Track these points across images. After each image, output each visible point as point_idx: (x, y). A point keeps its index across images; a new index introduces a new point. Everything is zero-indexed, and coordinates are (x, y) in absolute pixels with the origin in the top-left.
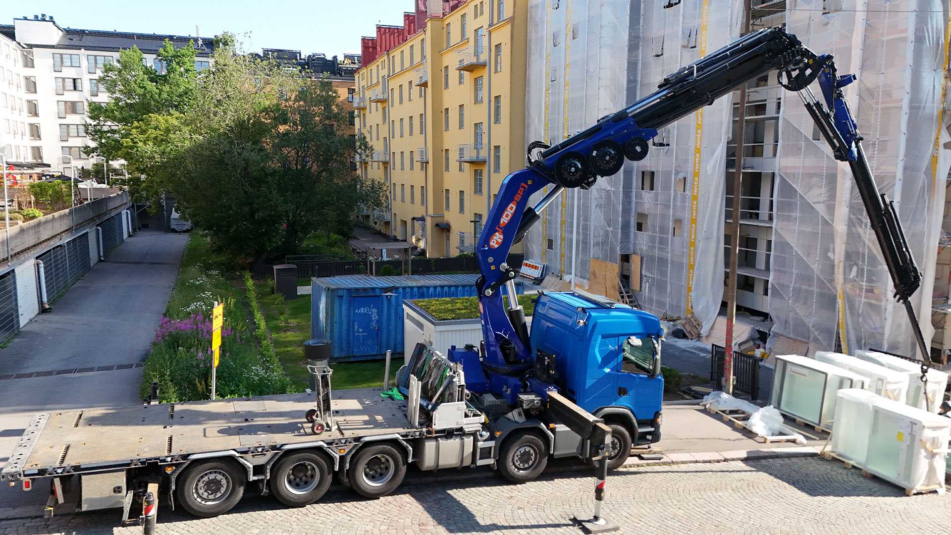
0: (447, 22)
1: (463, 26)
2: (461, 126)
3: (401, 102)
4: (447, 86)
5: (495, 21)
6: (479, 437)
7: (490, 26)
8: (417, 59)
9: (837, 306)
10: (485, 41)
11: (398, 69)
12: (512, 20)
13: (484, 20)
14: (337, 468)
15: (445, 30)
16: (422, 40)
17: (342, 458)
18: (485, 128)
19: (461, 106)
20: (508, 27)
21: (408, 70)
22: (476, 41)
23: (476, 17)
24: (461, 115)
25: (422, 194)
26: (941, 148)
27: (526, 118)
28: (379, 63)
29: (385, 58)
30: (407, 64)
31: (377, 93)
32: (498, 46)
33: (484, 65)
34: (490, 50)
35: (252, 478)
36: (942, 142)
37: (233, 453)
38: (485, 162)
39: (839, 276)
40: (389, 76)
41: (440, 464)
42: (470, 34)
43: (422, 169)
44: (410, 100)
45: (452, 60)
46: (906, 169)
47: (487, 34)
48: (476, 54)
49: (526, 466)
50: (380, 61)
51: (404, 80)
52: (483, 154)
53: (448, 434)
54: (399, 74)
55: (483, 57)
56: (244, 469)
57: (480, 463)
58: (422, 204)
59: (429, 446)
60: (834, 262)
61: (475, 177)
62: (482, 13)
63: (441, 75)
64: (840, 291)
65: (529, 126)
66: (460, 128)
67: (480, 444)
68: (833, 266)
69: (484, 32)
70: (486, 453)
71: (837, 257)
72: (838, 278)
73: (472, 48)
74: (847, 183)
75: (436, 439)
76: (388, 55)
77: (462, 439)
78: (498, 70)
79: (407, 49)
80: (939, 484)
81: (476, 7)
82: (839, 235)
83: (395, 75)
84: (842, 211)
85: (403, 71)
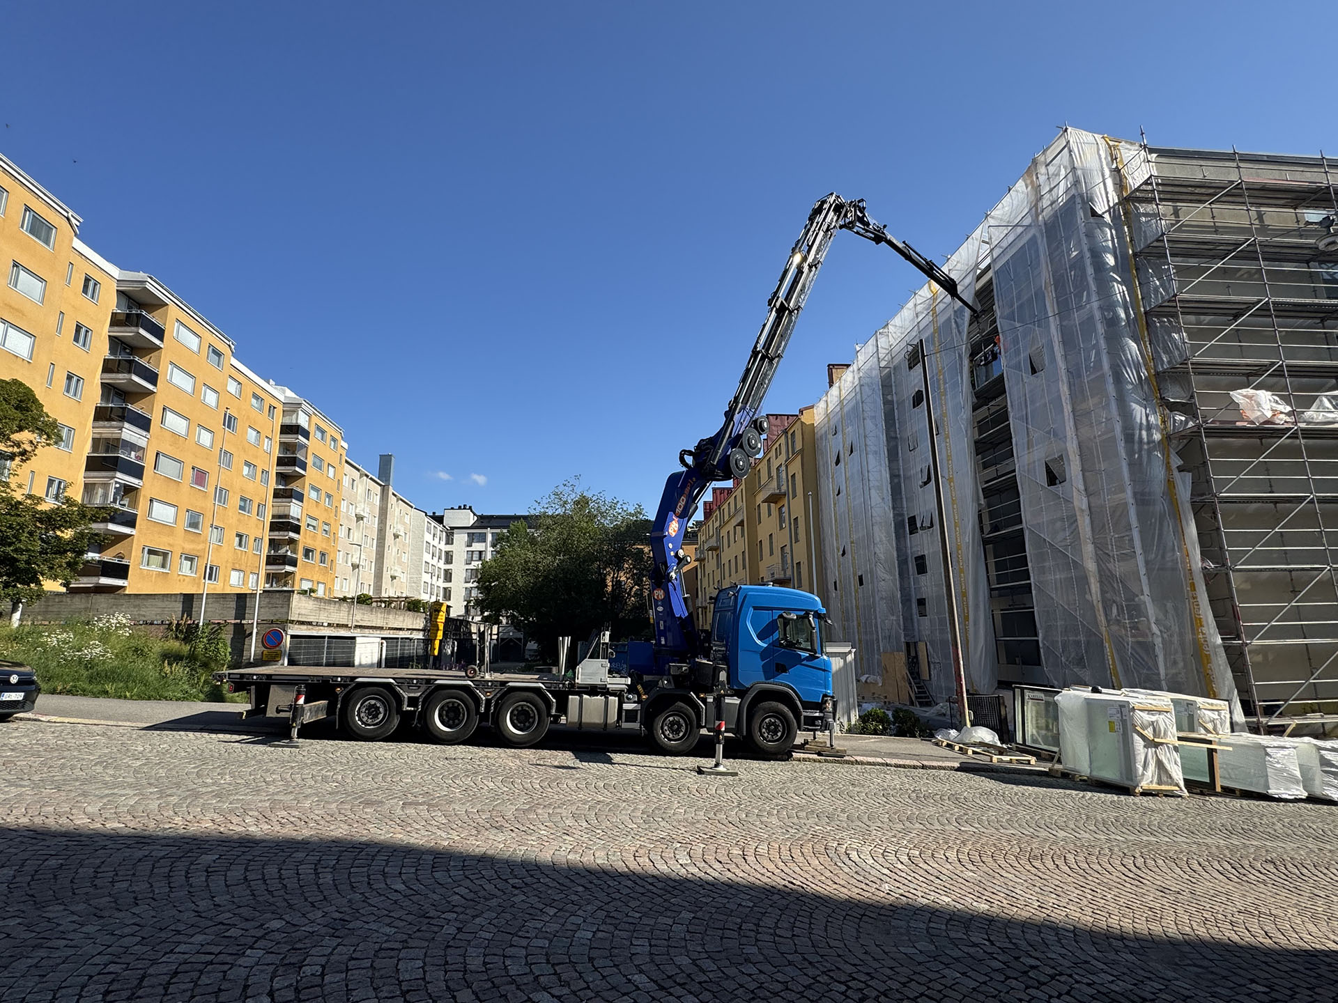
0: (758, 468)
1: (769, 469)
2: (771, 553)
3: (729, 545)
4: (760, 522)
5: (790, 456)
6: (626, 700)
7: (786, 461)
8: (739, 505)
9: (1105, 652)
10: (784, 475)
11: (726, 518)
12: (802, 451)
13: (782, 458)
14: (482, 710)
15: (757, 476)
16: (742, 489)
17: (488, 702)
18: (788, 549)
19: (771, 535)
20: (800, 458)
21: (733, 516)
22: (778, 476)
23: (776, 457)
24: (771, 543)
26: (1176, 473)
28: (714, 518)
29: (718, 512)
30: (732, 512)
31: (713, 542)
32: (793, 476)
33: (785, 494)
34: (788, 481)
35: (406, 708)
36: (1174, 466)
37: (392, 681)
38: (790, 580)
39: (1100, 618)
40: (720, 527)
41: (583, 721)
42: (774, 473)
44: (735, 542)
45: (762, 498)
46: (1135, 494)
47: (785, 469)
48: (779, 488)
49: (677, 737)
50: (714, 515)
51: (730, 527)
52: (788, 573)
53: (593, 690)
54: (727, 522)
55: (784, 489)
56: (399, 699)
57: (625, 725)
59: (573, 699)
60: (1092, 602)
62: (780, 453)
64: (1105, 634)
66: (770, 556)
67: (626, 706)
68: (1094, 608)
69: (783, 468)
70: (631, 716)
71: (1094, 598)
72: (1101, 621)
73: (774, 484)
74: (1087, 520)
75: (579, 694)
76: (720, 509)
77: (606, 698)
78: (795, 496)
79: (732, 500)
80: (1177, 785)
81: (776, 449)
82: (1091, 574)
83: (725, 524)
84: (1089, 549)
85: (731, 517)
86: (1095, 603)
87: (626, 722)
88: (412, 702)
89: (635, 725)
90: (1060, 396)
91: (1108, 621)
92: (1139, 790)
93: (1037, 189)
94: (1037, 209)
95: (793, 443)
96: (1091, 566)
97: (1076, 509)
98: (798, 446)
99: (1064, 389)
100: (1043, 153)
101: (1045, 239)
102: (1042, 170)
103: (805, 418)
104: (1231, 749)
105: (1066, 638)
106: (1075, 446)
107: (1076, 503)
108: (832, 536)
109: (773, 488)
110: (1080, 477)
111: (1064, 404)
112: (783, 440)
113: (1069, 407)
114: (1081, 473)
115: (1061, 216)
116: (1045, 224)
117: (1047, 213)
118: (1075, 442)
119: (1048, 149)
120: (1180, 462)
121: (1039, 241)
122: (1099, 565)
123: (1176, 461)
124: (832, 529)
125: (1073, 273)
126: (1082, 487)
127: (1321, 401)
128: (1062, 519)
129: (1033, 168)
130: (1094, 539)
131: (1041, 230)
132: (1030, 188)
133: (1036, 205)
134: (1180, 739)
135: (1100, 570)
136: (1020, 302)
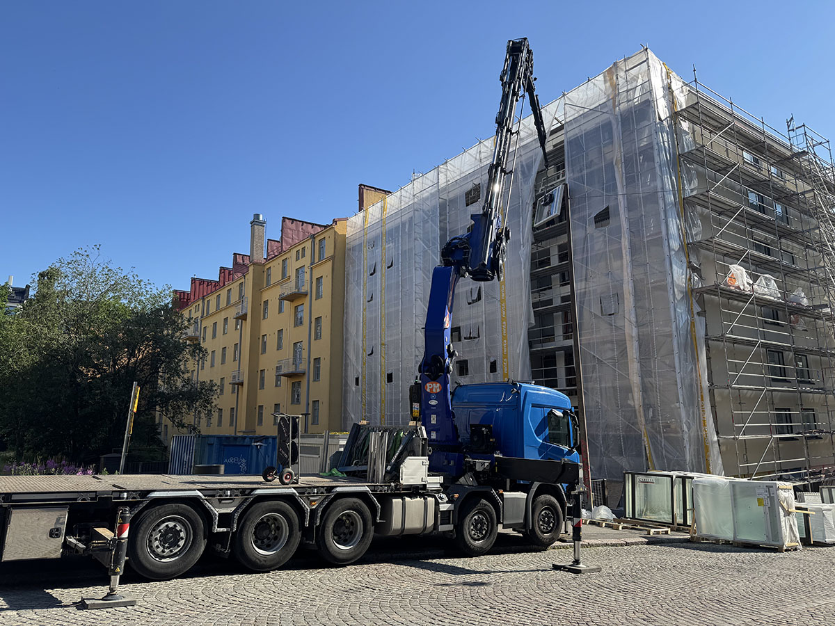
0: (268, 266)
1: (284, 268)
2: (279, 347)
3: (214, 336)
4: (265, 316)
5: (316, 260)
6: (440, 501)
7: (311, 264)
8: (234, 298)
9: (643, 444)
10: (307, 276)
11: (212, 309)
12: (333, 258)
13: (306, 261)
14: (307, 523)
15: (265, 273)
16: (241, 284)
17: (313, 511)
18: (305, 345)
19: (280, 331)
20: (330, 263)
21: (224, 309)
22: (297, 277)
23: (297, 259)
24: (280, 339)
25: (232, 416)
26: (696, 317)
27: (344, 333)
28: (192, 308)
29: (200, 302)
30: (223, 304)
31: (189, 332)
32: (319, 279)
33: (306, 295)
34: (312, 282)
35: (217, 530)
36: (695, 312)
37: (199, 494)
38: (304, 374)
39: (641, 419)
40: (202, 317)
41: (406, 527)
42: (291, 273)
43: (233, 392)
44: (224, 334)
45: (272, 296)
47: (309, 271)
48: (297, 286)
50: (194, 306)
51: (219, 319)
52: (302, 367)
53: (414, 491)
54: (213, 314)
55: (303, 290)
57: (442, 528)
58: (231, 424)
59: (398, 503)
60: (634, 407)
61: (292, 389)
62: (303, 256)
63: (261, 308)
64: (643, 430)
65: (347, 340)
66: (278, 350)
67: (441, 507)
68: (635, 411)
69: (307, 269)
70: (445, 517)
71: (636, 402)
72: (641, 421)
73: (293, 283)
74: (636, 344)
75: (401, 496)
76: (203, 299)
77: (425, 499)
78: (319, 296)
79: (223, 293)
80: (798, 542)
81: (298, 252)
82: (635, 385)
83: (209, 315)
84: (634, 367)
85: (218, 310)
86: (637, 407)
87: (441, 524)
88: (225, 519)
89: (450, 527)
90: (621, 248)
91: (646, 421)
92: (785, 548)
93: (615, 87)
94: (614, 102)
95: (321, 248)
96: (635, 379)
97: (626, 334)
98: (329, 252)
99: (625, 243)
100: (625, 60)
101: (620, 126)
102: (622, 74)
103: (338, 228)
104: (814, 513)
105: (606, 433)
106: (630, 288)
107: (627, 331)
108: (357, 337)
109: (290, 288)
110: (633, 312)
111: (624, 255)
112: (308, 244)
113: (628, 257)
114: (633, 309)
115: (635, 112)
116: (621, 115)
117: (623, 106)
118: (631, 285)
119: (629, 58)
120: (700, 310)
121: (614, 127)
122: (642, 379)
123: (697, 309)
124: (357, 331)
125: (641, 158)
126: (633, 319)
127: (761, 280)
128: (612, 342)
129: (613, 70)
130: (640, 359)
131: (617, 119)
132: (608, 84)
133: (614, 98)
134: (797, 508)
135: (643, 383)
136: (589, 170)
